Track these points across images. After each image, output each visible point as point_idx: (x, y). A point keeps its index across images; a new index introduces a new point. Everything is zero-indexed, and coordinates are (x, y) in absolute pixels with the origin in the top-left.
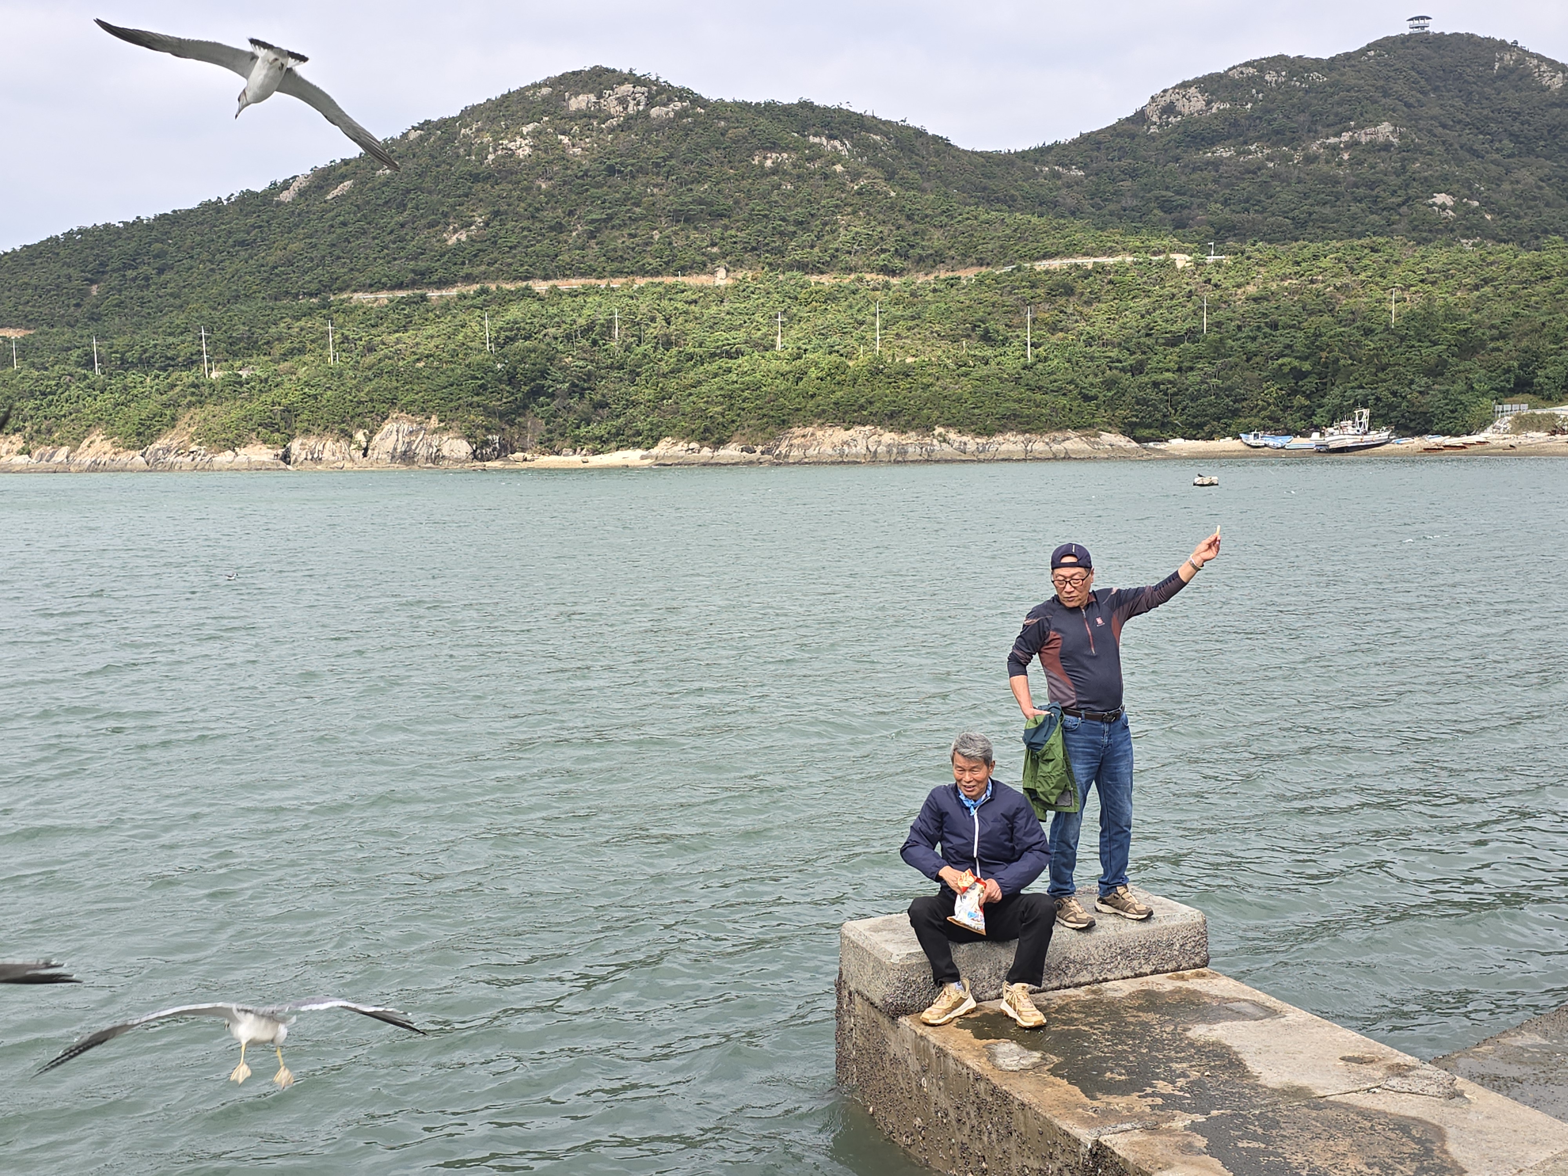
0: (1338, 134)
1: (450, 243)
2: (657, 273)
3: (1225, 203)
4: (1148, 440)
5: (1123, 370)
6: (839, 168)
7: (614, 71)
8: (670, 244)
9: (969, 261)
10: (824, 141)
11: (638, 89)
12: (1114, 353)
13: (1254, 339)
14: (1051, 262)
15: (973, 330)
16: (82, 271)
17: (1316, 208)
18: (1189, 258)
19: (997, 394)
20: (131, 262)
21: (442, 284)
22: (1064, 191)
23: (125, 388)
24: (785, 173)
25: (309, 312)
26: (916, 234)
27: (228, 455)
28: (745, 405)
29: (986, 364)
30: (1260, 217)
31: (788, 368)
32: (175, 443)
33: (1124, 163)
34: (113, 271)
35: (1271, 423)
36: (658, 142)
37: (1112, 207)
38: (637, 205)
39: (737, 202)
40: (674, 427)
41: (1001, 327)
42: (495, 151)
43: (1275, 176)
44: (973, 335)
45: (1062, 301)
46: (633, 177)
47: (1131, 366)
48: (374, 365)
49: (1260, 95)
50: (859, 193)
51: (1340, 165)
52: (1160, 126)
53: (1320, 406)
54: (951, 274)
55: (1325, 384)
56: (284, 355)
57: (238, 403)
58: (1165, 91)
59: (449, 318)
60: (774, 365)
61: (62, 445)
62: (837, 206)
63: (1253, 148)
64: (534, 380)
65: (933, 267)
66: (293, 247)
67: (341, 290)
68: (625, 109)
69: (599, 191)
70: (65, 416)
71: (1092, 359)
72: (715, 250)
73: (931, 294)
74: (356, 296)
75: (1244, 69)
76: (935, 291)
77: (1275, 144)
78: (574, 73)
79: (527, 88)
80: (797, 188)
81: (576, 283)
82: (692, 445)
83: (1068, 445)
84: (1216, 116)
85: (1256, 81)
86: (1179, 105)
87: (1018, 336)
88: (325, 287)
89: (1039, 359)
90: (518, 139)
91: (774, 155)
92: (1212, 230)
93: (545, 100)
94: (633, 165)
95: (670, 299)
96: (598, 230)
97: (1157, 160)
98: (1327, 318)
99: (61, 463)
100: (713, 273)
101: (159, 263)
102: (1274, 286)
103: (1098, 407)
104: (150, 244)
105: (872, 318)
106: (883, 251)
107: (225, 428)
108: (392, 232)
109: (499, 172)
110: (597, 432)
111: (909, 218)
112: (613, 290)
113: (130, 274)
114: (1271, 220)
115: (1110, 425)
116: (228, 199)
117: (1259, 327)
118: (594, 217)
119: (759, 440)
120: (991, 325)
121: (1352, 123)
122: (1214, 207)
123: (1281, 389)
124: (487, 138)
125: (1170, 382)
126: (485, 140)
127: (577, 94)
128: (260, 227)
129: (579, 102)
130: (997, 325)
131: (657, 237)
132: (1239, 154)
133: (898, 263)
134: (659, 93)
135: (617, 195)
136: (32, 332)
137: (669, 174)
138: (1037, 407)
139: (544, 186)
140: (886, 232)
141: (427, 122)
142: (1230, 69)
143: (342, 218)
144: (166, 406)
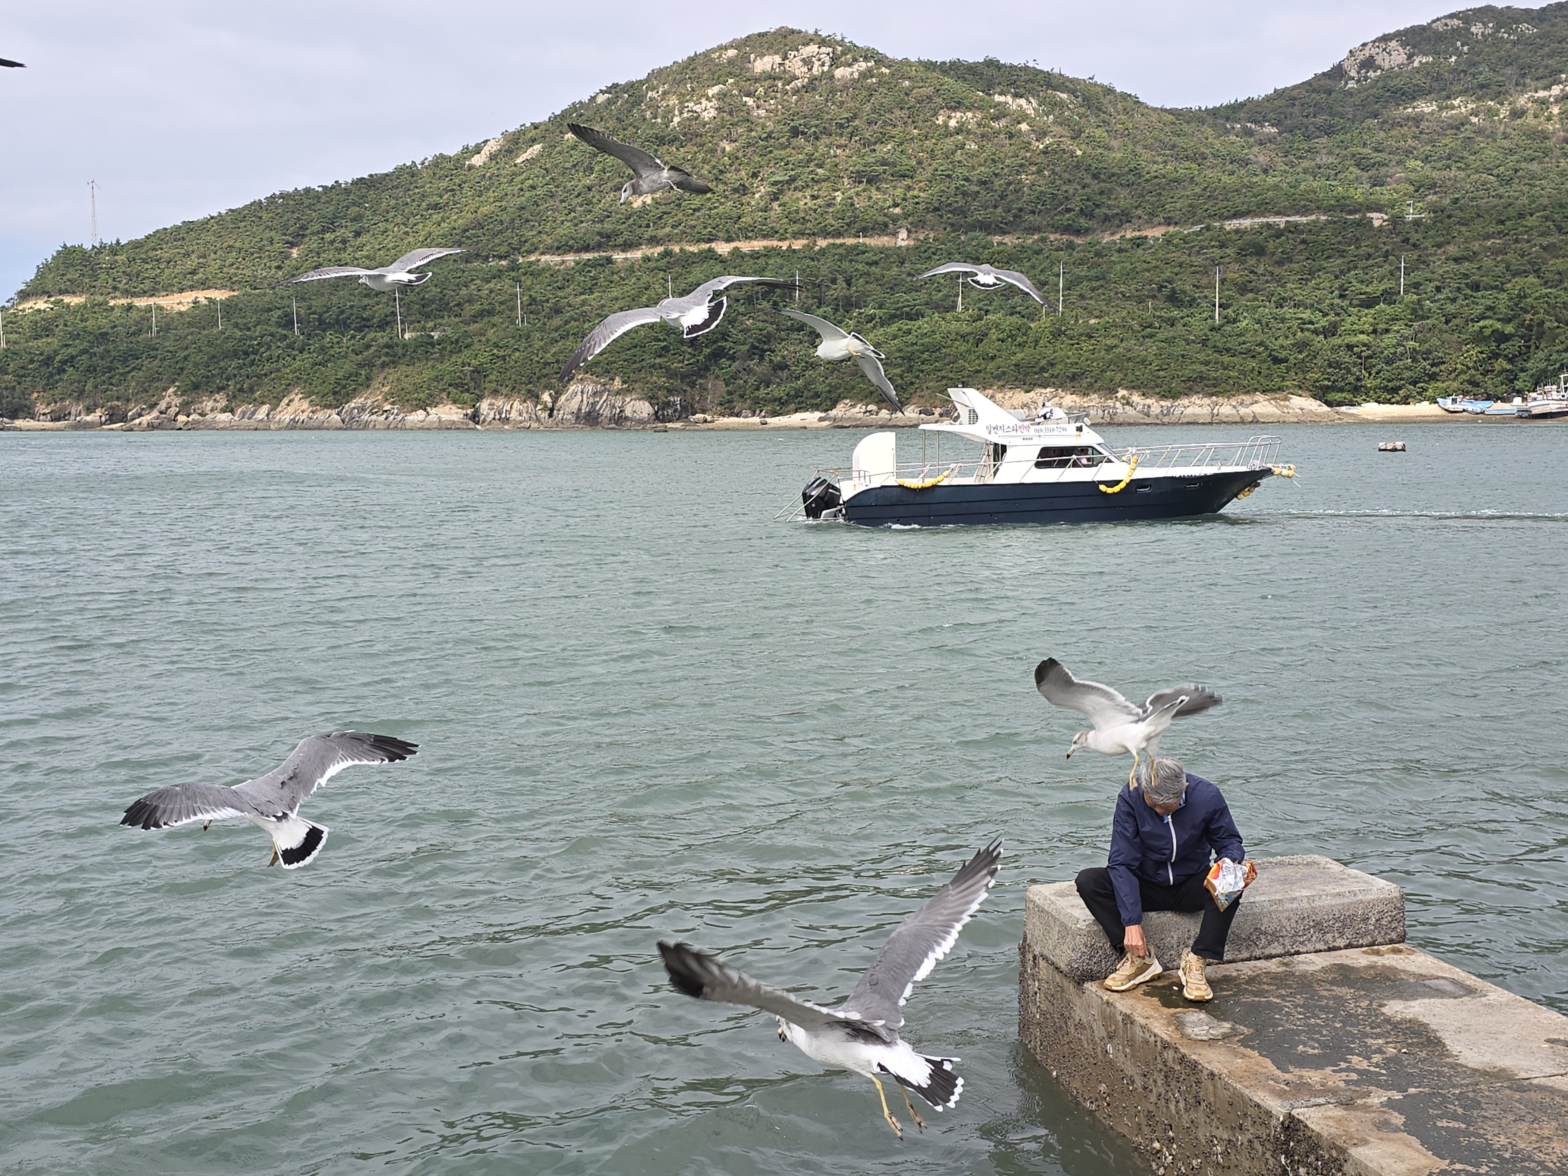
0: (1548, 88)
1: (635, 205)
2: (839, 235)
3: (1426, 160)
4: (1340, 404)
5: (1316, 332)
6: (1024, 127)
7: (800, 32)
8: (852, 205)
9: (1156, 220)
10: (1009, 99)
11: (823, 49)
12: (1306, 315)
13: (1454, 300)
14: (1242, 221)
15: (1159, 290)
16: (285, 235)
17: (1523, 165)
18: (1386, 217)
19: (1183, 356)
20: (330, 225)
21: (627, 246)
22: (1256, 149)
23: (322, 348)
24: (969, 132)
25: (498, 275)
26: (1102, 193)
27: (420, 415)
28: (924, 367)
29: (1172, 325)
30: (1463, 174)
31: (969, 330)
32: (369, 402)
33: (1320, 120)
34: (312, 234)
35: (1470, 388)
36: (842, 103)
37: (1305, 164)
38: (820, 167)
39: (920, 163)
40: (853, 388)
41: (1188, 288)
42: (681, 113)
43: (1480, 131)
44: (1159, 295)
45: (1252, 261)
46: (817, 138)
47: (1324, 327)
48: (560, 327)
49: (1466, 48)
50: (1045, 152)
51: (1549, 119)
52: (1358, 81)
53: (1523, 370)
54: (1137, 234)
55: (1529, 347)
56: (474, 316)
57: (430, 364)
58: (1364, 45)
59: (633, 280)
60: (955, 326)
61: (263, 403)
62: (1021, 166)
63: (1456, 103)
64: (715, 342)
65: (1118, 226)
66: (484, 210)
67: (529, 252)
68: (810, 70)
69: (783, 152)
70: (265, 375)
71: (1283, 320)
72: (897, 210)
73: (1116, 254)
74: (544, 258)
75: (1448, 21)
76: (1120, 251)
77: (1479, 99)
78: (759, 35)
79: (713, 51)
80: (981, 147)
81: (758, 245)
82: (871, 407)
83: (1256, 408)
84: (1417, 70)
85: (1462, 34)
86: (1379, 61)
87: (1206, 297)
88: (514, 249)
89: (1229, 321)
90: (703, 101)
91: (959, 114)
92: (1412, 188)
93: (731, 61)
94: (816, 126)
95: (851, 261)
96: (781, 191)
97: (1354, 116)
98: (1532, 279)
99: (262, 420)
100: (895, 234)
101: (357, 226)
102: (1476, 246)
103: (1288, 369)
104: (348, 207)
105: (1055, 279)
106: (1068, 210)
107: (418, 388)
108: (579, 195)
109: (685, 135)
110: (776, 394)
111: (1095, 176)
112: (794, 251)
113: (328, 236)
114: (1475, 177)
115: (1301, 388)
116: (423, 163)
117: (1459, 289)
118: (777, 178)
119: (937, 402)
120: (1178, 285)
121: (1563, 76)
122: (1412, 163)
123: (1482, 352)
124: (673, 101)
125: (1365, 345)
126: (671, 103)
127: (762, 55)
128: (453, 190)
129: (763, 64)
130: (1185, 285)
131: (839, 199)
132: (1441, 109)
133: (1083, 222)
134: (843, 53)
135: (801, 157)
136: (236, 293)
137: (852, 135)
138: (1224, 369)
139: (728, 149)
140: (1071, 191)
141: (615, 86)
142: (1434, 22)
143: (531, 182)
144: (360, 365)
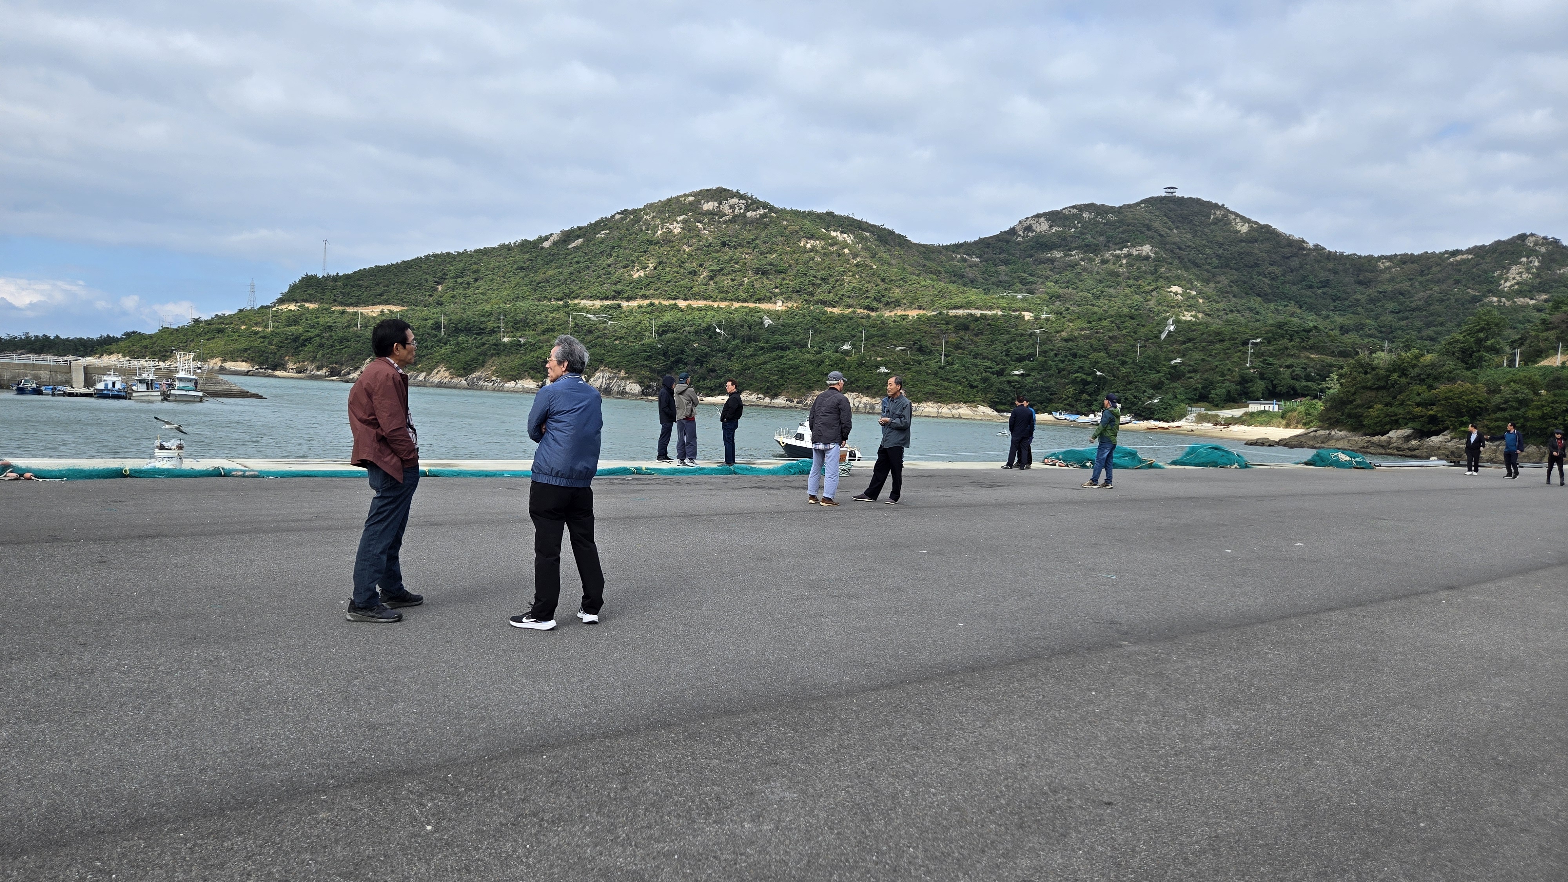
0: (1121, 249)
1: (634, 277)
2: (745, 301)
3: (1056, 282)
4: (1003, 411)
5: (993, 373)
6: (846, 251)
7: (729, 190)
8: (753, 286)
9: (913, 306)
10: (839, 234)
11: (741, 201)
12: (988, 364)
13: (1063, 362)
14: (957, 311)
15: (914, 345)
16: (434, 277)
17: (1106, 289)
18: (1032, 315)
19: (924, 381)
20: (461, 274)
21: (629, 299)
22: (968, 269)
23: (458, 343)
24: (817, 251)
25: (557, 310)
26: (886, 289)
27: (512, 384)
28: (790, 377)
29: (920, 364)
30: (1075, 291)
31: (814, 358)
32: (483, 375)
33: (1002, 256)
34: (450, 278)
35: (1069, 407)
36: (750, 230)
37: (993, 279)
38: (737, 263)
39: (790, 266)
40: (751, 385)
41: (929, 345)
42: (662, 229)
43: (1085, 269)
44: (913, 347)
45: (962, 333)
46: (735, 248)
47: (997, 371)
48: (592, 341)
49: (1079, 225)
50: (857, 265)
51: (1121, 266)
52: (1023, 237)
53: (1096, 400)
54: (904, 313)
55: (1099, 389)
56: (543, 331)
57: (519, 356)
58: (1027, 218)
59: (632, 317)
60: (808, 356)
61: (423, 371)
62: (844, 271)
63: (1073, 253)
64: (677, 355)
65: (894, 308)
66: (550, 272)
67: (575, 298)
68: (733, 211)
69: (717, 254)
70: (424, 356)
71: (976, 366)
72: (777, 290)
73: (892, 323)
74: (583, 302)
75: (1071, 210)
76: (894, 321)
77: (1085, 252)
78: (707, 190)
79: (681, 196)
80: (823, 260)
81: (701, 303)
82: (760, 396)
83: (960, 411)
84: (1054, 234)
85: (1078, 217)
86: (1034, 227)
87: (937, 350)
88: (566, 296)
89: (948, 363)
90: (675, 223)
91: (812, 242)
92: (1048, 297)
93: (691, 203)
94: (735, 242)
95: (752, 316)
96: (715, 275)
97: (1020, 256)
98: (1102, 354)
99: (421, 381)
100: (775, 303)
101: (476, 276)
102: (1076, 334)
103: (978, 392)
104: (471, 265)
105: (860, 334)
106: (867, 297)
107: (512, 369)
108: (604, 268)
109: (663, 241)
110: (709, 385)
111: (883, 280)
112: (721, 308)
113: (459, 280)
114: (1081, 294)
115: (984, 402)
116: (515, 243)
117: (1066, 356)
118: (713, 268)
119: (796, 396)
120: (924, 343)
121: (1129, 244)
122: (1049, 284)
123: (1075, 390)
124: (658, 222)
125: (1017, 382)
126: (657, 223)
127: (708, 202)
128: (531, 260)
129: (708, 206)
130: (926, 343)
131: (746, 282)
132: (1065, 256)
133: (875, 304)
134: (752, 204)
135: (726, 258)
136: (406, 308)
137: (755, 248)
138: (946, 389)
139: (687, 250)
140: (870, 288)
141: (626, 210)
142: (1064, 209)
143: (576, 259)
144: (480, 354)
